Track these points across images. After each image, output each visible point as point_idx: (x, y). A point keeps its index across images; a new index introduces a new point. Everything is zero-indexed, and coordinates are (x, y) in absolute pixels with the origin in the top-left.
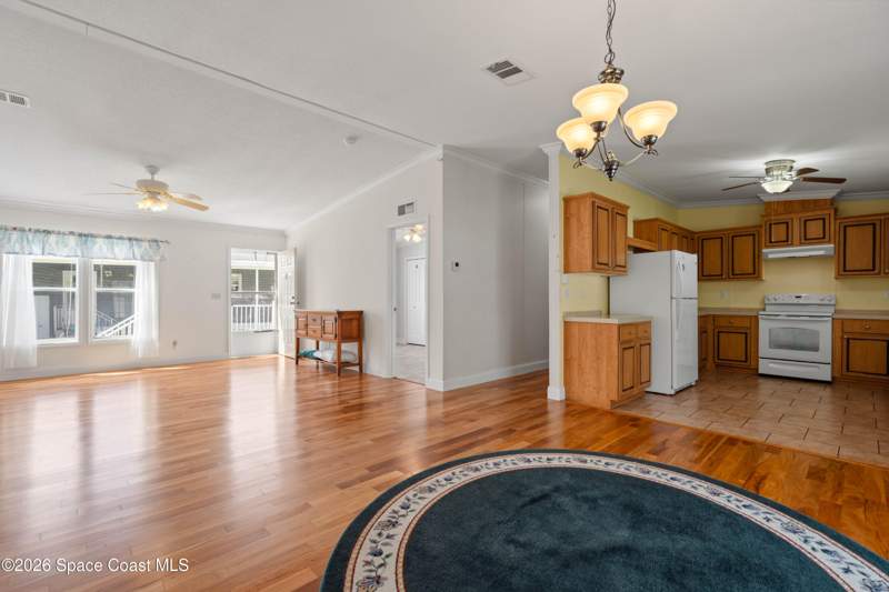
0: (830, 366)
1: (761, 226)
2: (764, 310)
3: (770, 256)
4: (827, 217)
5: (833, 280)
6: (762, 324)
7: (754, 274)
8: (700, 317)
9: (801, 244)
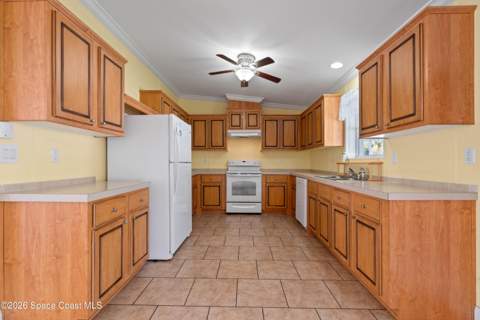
0: (261, 204)
1: (226, 116)
2: (228, 170)
3: (233, 135)
4: (258, 114)
6: (228, 179)
7: (223, 147)
8: (194, 177)
9: (247, 128)
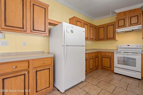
0: (141, 73)
1: (115, 22)
2: (117, 50)
3: (118, 31)
4: (139, 15)
5: (141, 39)
6: (115, 55)
7: (114, 38)
9: (129, 26)
